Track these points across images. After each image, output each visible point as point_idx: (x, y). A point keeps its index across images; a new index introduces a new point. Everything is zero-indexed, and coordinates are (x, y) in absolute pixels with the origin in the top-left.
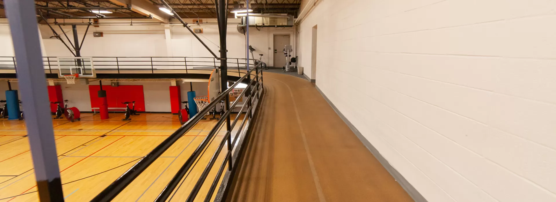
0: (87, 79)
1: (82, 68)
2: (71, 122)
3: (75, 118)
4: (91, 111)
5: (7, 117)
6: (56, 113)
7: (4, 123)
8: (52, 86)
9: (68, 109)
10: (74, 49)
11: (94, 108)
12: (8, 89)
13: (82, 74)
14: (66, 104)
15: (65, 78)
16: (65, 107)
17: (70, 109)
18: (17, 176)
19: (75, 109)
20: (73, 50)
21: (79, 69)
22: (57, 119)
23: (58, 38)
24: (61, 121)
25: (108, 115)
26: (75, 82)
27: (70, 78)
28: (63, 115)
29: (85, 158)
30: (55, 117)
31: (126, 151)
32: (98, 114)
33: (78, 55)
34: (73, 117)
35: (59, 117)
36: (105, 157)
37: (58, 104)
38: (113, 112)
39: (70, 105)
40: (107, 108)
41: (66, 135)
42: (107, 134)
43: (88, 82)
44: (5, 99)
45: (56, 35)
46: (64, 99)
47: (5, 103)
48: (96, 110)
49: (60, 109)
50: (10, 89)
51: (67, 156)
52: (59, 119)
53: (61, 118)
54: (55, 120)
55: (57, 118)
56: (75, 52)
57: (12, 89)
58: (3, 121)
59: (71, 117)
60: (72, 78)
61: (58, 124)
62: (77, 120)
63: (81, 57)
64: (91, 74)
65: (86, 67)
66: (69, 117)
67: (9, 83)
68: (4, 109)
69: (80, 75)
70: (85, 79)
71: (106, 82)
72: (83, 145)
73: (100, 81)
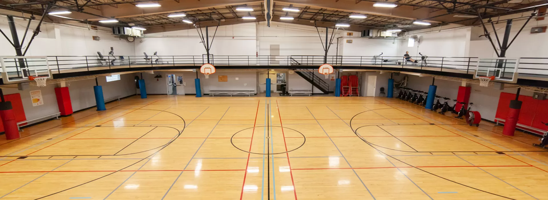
0: (503, 83)
1: (501, 70)
2: (469, 125)
3: (474, 123)
4: (493, 120)
5: (425, 106)
6: (458, 113)
7: (421, 110)
8: (463, 87)
9: (471, 111)
10: (499, 48)
11: (498, 119)
12: (432, 84)
13: (499, 77)
14: (470, 107)
15: (479, 80)
16: (468, 109)
17: (472, 113)
18: (418, 152)
19: (477, 114)
20: (498, 50)
21: (498, 71)
22: (458, 119)
23: (487, 37)
24: (461, 121)
25: (514, 132)
26: (488, 86)
27: (485, 80)
28: (464, 117)
29: (473, 166)
30: (457, 116)
31: (529, 186)
32: (502, 127)
33: (503, 55)
34: (473, 121)
35: (459, 117)
36: (496, 177)
37: (463, 105)
38: (522, 131)
39: (473, 109)
40: (516, 124)
41: (461, 136)
42: (506, 153)
43: (502, 88)
44: (427, 92)
45: (486, 33)
46: (470, 101)
47: (427, 95)
48: (499, 121)
49: (463, 110)
50: (433, 85)
51: (456, 155)
52: (459, 119)
53: (461, 119)
54: (456, 118)
55: (458, 117)
56: (499, 52)
57: (434, 85)
58: (422, 108)
59: (470, 121)
60: (487, 81)
61: (457, 123)
62: (475, 125)
63: (505, 57)
64: (511, 79)
65: (507, 70)
66: (469, 120)
67: (434, 79)
68: (425, 99)
69: (496, 77)
70: (500, 84)
71: (528, 91)
72: (474, 152)
73: (519, 90)
